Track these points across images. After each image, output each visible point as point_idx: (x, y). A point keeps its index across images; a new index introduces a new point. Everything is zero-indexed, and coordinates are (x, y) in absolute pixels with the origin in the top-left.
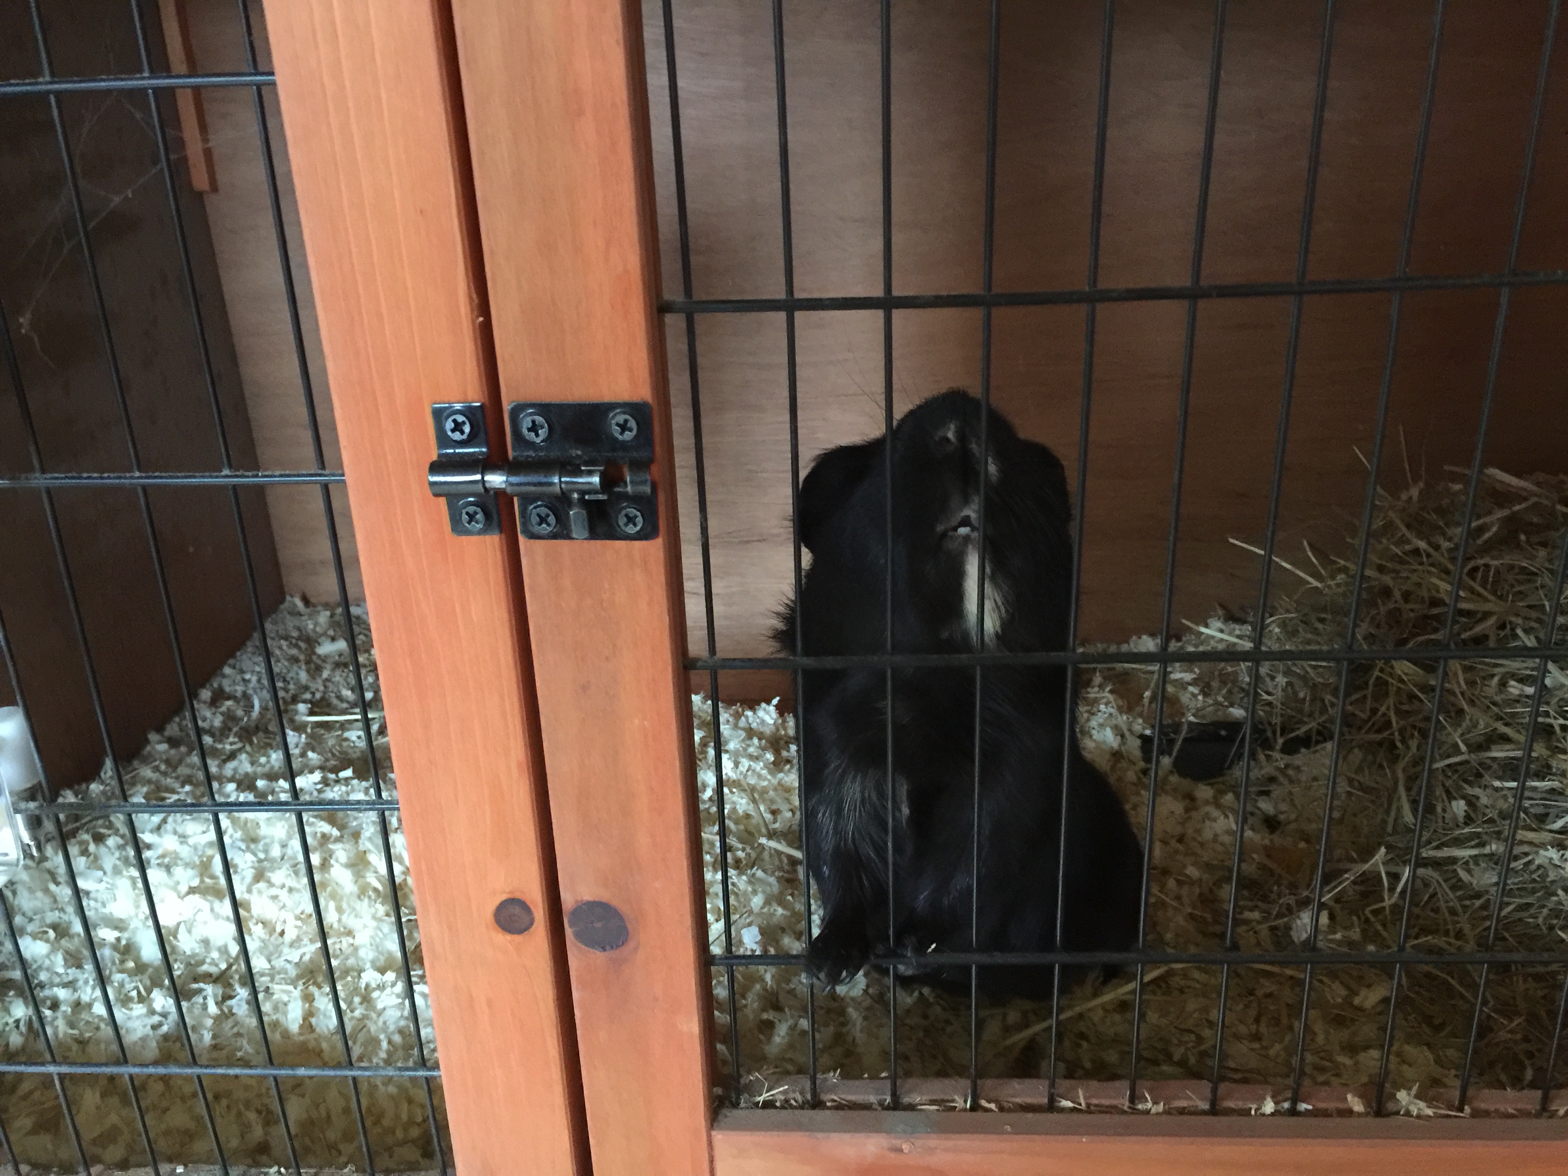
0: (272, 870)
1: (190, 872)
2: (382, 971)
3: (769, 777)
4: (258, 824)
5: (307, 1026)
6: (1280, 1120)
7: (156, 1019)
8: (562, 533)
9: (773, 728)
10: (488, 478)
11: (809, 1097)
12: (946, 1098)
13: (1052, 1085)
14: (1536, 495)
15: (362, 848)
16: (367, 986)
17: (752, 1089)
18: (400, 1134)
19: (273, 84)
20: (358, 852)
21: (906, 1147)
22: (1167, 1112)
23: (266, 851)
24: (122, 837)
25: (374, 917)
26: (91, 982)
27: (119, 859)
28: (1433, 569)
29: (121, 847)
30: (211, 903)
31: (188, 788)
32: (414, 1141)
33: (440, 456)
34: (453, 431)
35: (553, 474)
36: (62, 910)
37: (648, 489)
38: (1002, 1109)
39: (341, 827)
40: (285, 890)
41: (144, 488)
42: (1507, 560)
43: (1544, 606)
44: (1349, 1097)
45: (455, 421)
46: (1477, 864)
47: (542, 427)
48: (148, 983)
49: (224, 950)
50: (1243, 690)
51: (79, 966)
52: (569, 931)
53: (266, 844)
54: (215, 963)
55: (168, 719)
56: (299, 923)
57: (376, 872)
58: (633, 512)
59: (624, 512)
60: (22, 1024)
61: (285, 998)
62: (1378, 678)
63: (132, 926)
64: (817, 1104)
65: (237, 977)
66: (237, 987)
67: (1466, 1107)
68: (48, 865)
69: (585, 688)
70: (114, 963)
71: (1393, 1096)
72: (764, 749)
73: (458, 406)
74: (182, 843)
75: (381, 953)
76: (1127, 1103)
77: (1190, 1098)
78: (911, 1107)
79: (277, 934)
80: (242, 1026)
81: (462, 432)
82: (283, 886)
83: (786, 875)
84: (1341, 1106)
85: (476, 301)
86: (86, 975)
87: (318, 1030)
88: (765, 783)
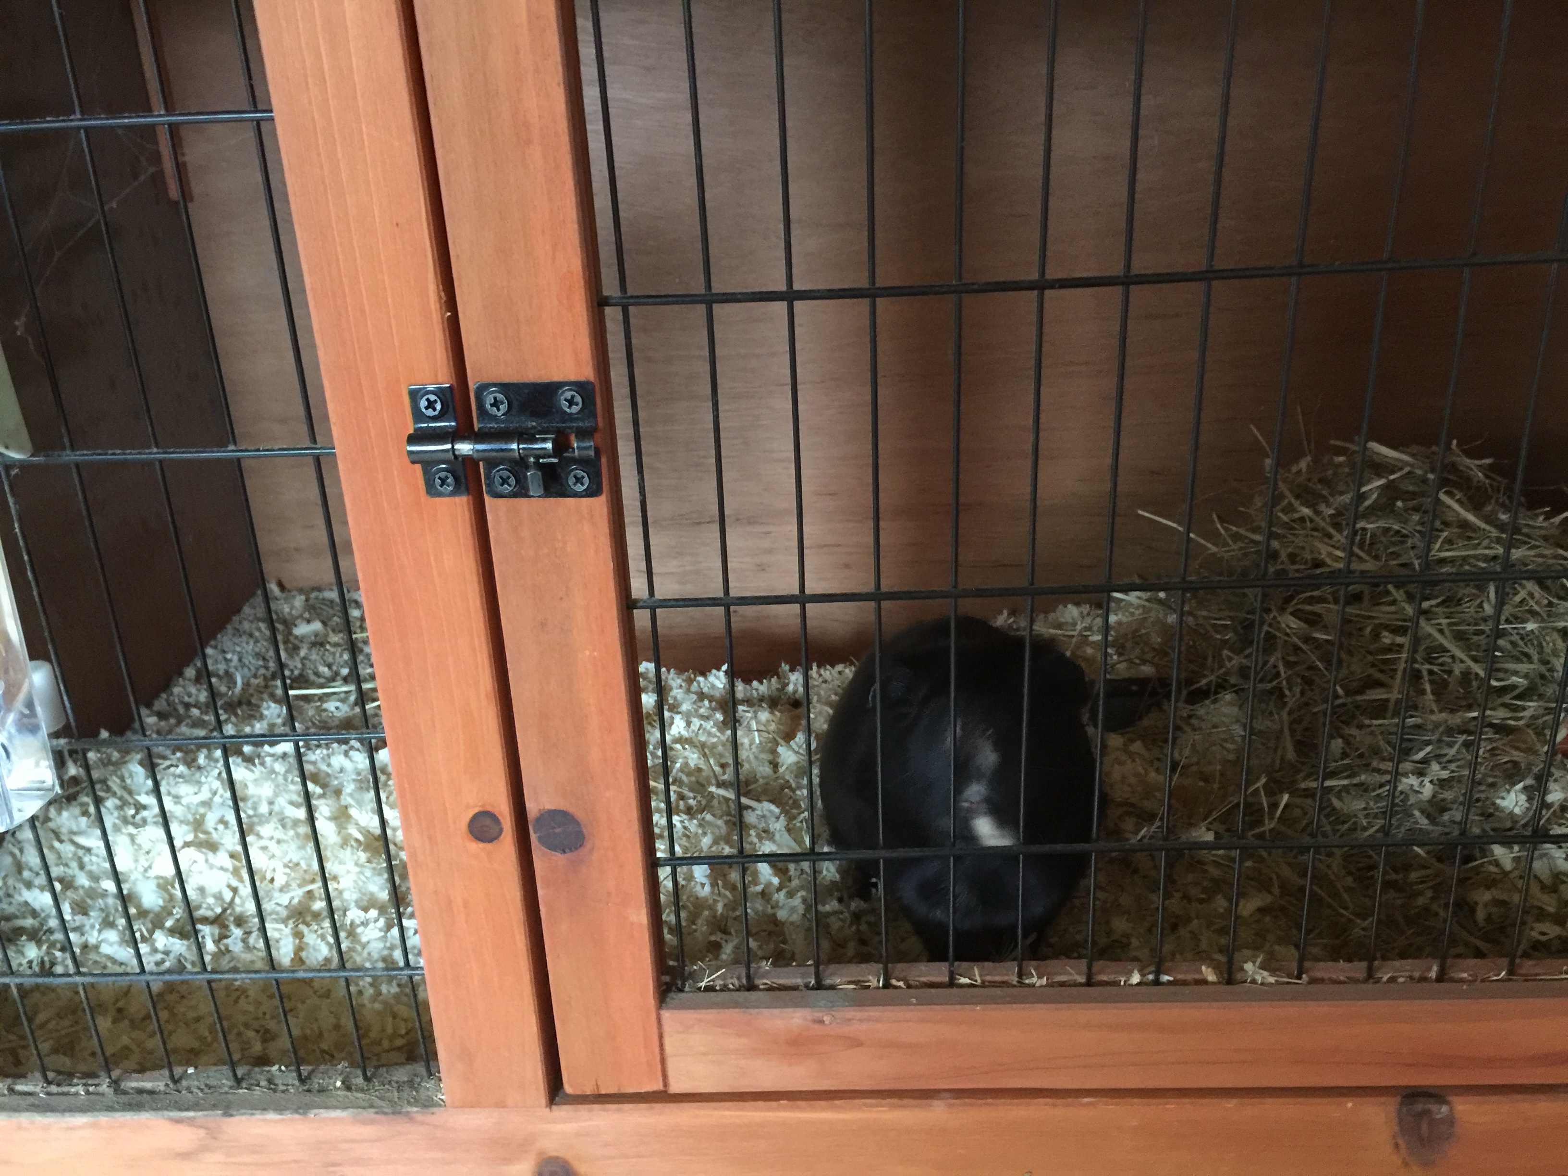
0: (261, 823)
1: (185, 828)
2: (366, 910)
3: (718, 734)
4: (246, 785)
5: (298, 960)
6: (1144, 989)
7: (159, 956)
8: (521, 492)
9: (723, 692)
10: (457, 446)
11: (744, 981)
12: (862, 979)
13: (952, 965)
14: (1412, 465)
15: (343, 803)
16: (352, 923)
17: (694, 977)
18: (386, 1044)
19: (272, 119)
20: (341, 806)
21: (827, 1019)
22: (1050, 985)
23: (255, 808)
24: (121, 798)
25: (357, 864)
26: (97, 927)
27: (118, 818)
28: (1316, 534)
29: (120, 808)
30: (205, 854)
31: (179, 754)
32: (399, 1049)
33: (416, 430)
34: (426, 408)
35: (512, 442)
36: (67, 865)
37: (592, 453)
38: (909, 987)
39: (324, 786)
40: (274, 842)
41: (161, 462)
42: (1382, 524)
43: (1412, 564)
44: (1204, 968)
45: (428, 400)
46: (1348, 793)
47: (502, 403)
48: (150, 926)
49: (219, 897)
50: (1154, 649)
51: (85, 913)
52: (533, 837)
53: (254, 803)
54: (209, 907)
55: (156, 696)
56: (288, 871)
57: (357, 824)
58: (580, 473)
59: (572, 474)
60: (34, 964)
61: (276, 935)
62: (1268, 633)
63: (133, 878)
64: (751, 987)
65: (232, 919)
66: (232, 927)
67: (1304, 976)
68: (51, 825)
69: (543, 625)
70: (117, 910)
71: (1242, 969)
72: (714, 710)
73: (430, 388)
74: (176, 803)
75: (365, 894)
76: (1014, 979)
77: (1071, 974)
78: (833, 987)
79: (266, 882)
80: (238, 961)
81: (435, 410)
82: (272, 838)
83: (733, 819)
84: (1197, 976)
85: (444, 299)
86: (92, 921)
87: (308, 962)
88: (715, 740)
